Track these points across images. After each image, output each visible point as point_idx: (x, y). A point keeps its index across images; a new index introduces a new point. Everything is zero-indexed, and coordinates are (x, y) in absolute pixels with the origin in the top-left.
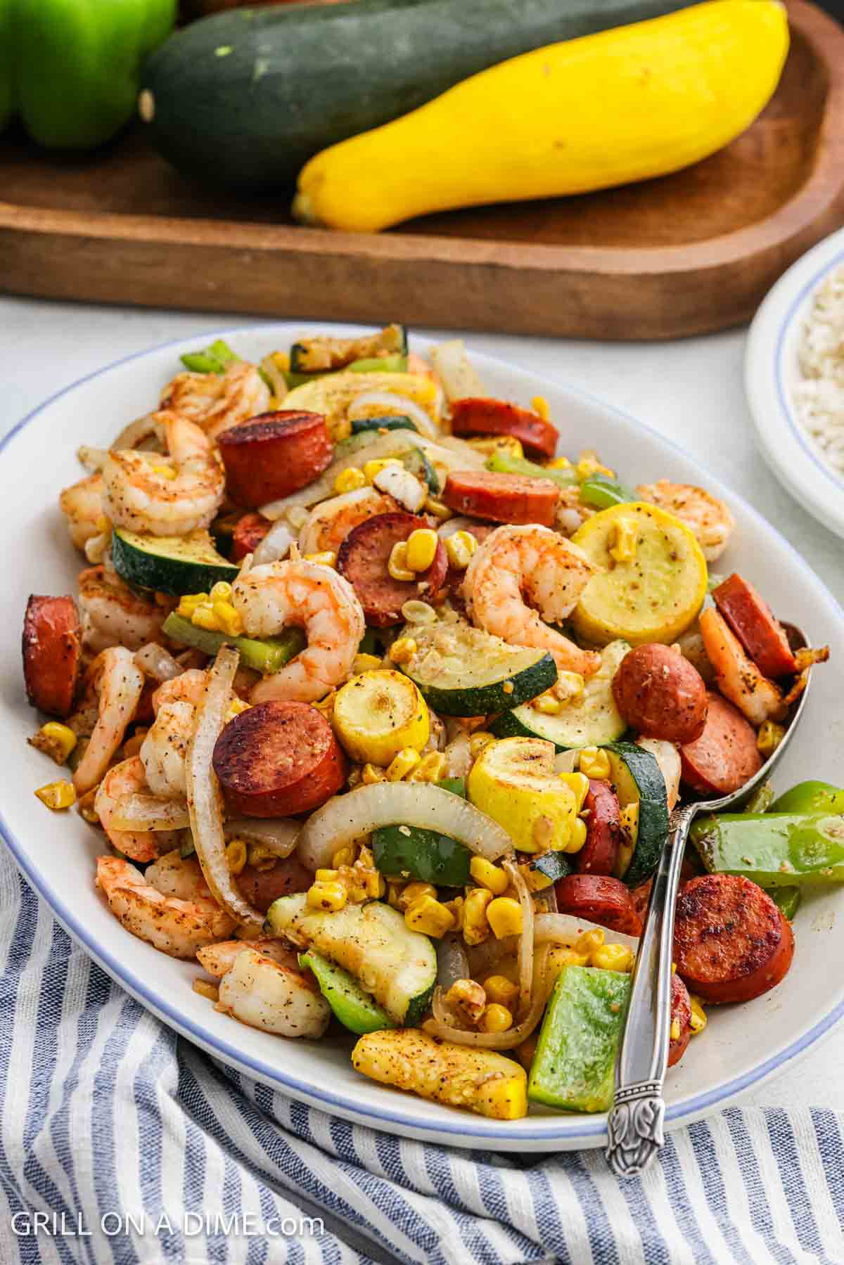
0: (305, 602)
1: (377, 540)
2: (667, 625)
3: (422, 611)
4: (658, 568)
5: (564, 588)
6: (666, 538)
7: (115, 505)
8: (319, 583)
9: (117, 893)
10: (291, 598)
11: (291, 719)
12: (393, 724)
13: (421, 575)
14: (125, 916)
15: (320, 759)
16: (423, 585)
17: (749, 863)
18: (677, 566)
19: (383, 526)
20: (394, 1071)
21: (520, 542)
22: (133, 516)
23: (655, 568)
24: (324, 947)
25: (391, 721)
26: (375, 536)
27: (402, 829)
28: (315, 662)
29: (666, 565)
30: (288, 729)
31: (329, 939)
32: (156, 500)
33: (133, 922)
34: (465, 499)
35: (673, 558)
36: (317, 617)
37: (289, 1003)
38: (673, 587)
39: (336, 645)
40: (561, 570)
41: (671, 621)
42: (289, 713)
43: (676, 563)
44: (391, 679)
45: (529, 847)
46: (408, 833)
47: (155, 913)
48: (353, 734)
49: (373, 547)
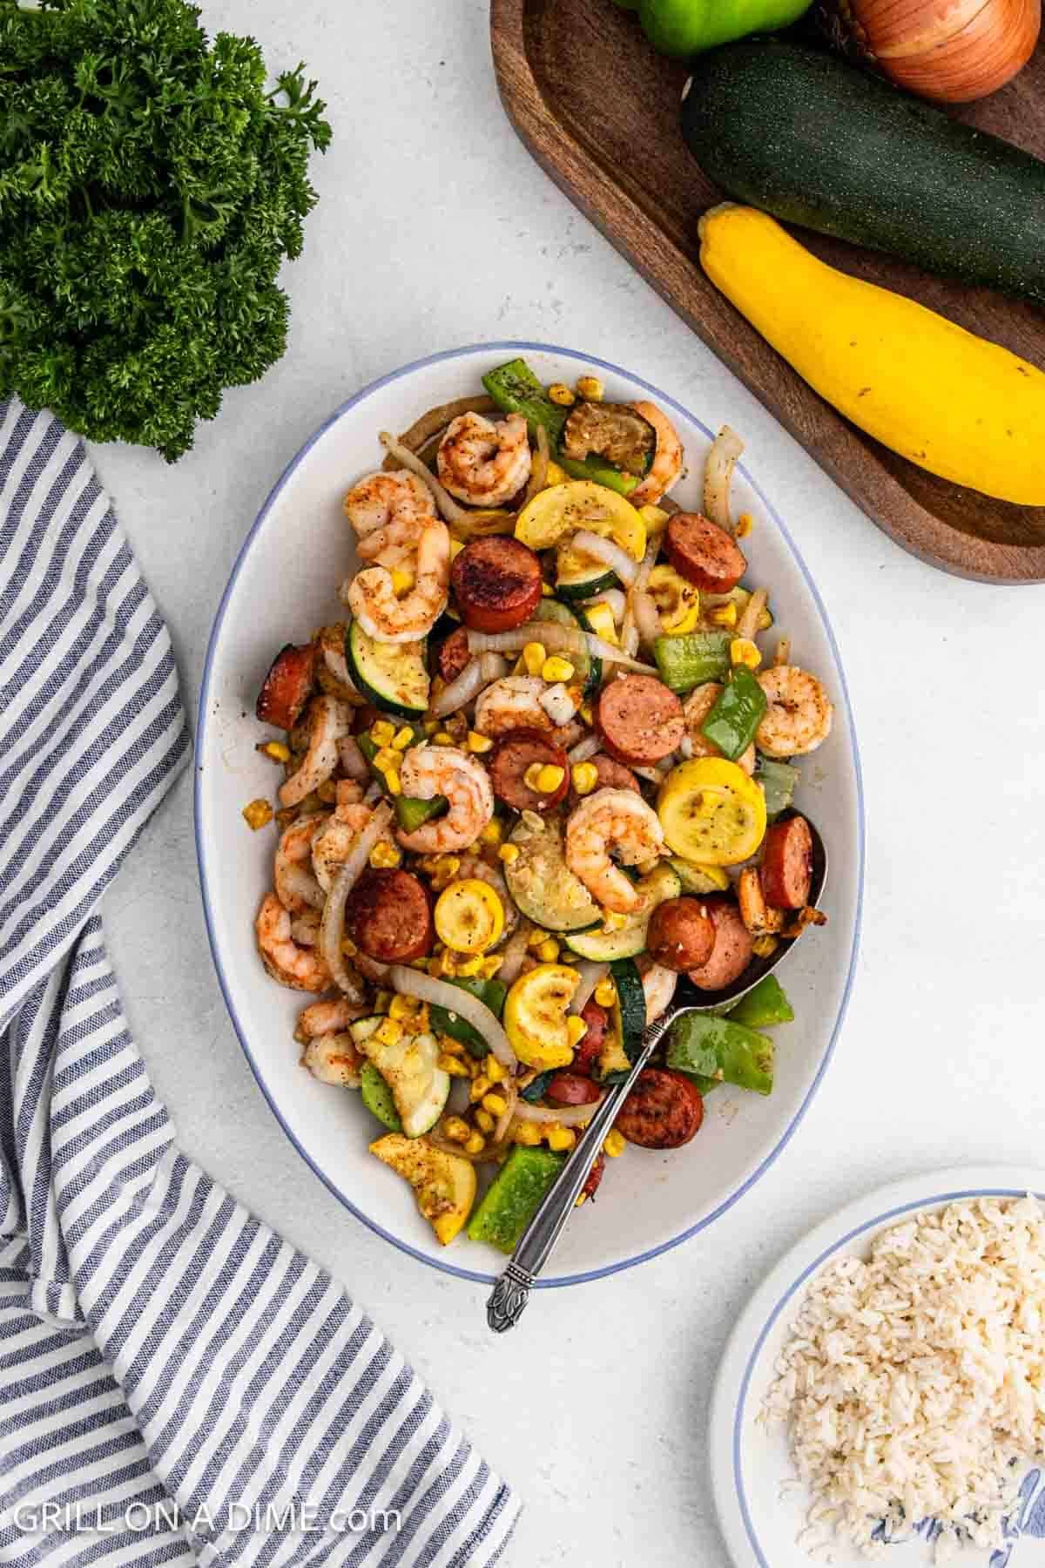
0: (451, 795)
3: (535, 821)
4: (728, 826)
10: (441, 789)
11: (406, 899)
12: (469, 942)
13: (543, 795)
15: (411, 949)
16: (542, 805)
18: (742, 830)
19: (533, 740)
23: (726, 826)
24: (376, 1066)
25: (469, 939)
26: (524, 745)
27: (450, 1015)
28: (446, 838)
29: (734, 826)
31: (381, 1063)
35: (741, 823)
36: (457, 807)
39: (463, 831)
42: (406, 892)
43: (742, 827)
44: (482, 903)
46: (453, 1020)
49: (519, 753)
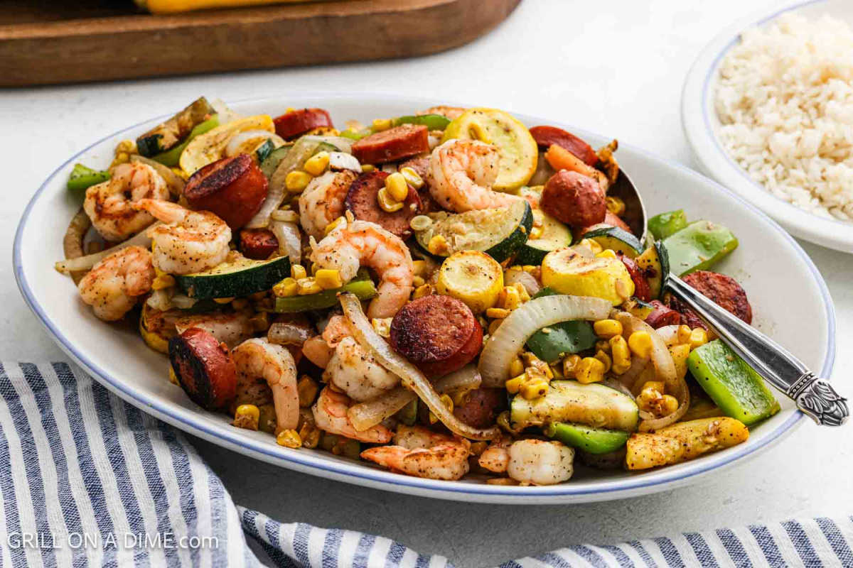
0: (366, 246)
1: (363, 196)
2: (530, 169)
3: (423, 221)
4: (504, 141)
5: (492, 167)
6: (498, 122)
7: (179, 261)
8: (364, 232)
9: (407, 461)
10: (358, 247)
12: (491, 278)
13: (407, 201)
14: (420, 471)
16: (413, 206)
17: (686, 265)
18: (512, 135)
19: (361, 186)
20: (656, 457)
21: (452, 153)
22: (197, 260)
23: (502, 141)
24: (559, 416)
25: (488, 277)
26: (360, 194)
27: (544, 330)
29: (507, 137)
30: (433, 313)
31: (559, 409)
32: (207, 243)
33: (428, 470)
34: (387, 151)
35: (507, 131)
36: (378, 251)
37: (562, 458)
38: (518, 147)
40: (483, 157)
41: (531, 166)
43: (511, 133)
44: (464, 256)
45: (618, 302)
47: (439, 458)
48: (473, 295)
49: (364, 201)
